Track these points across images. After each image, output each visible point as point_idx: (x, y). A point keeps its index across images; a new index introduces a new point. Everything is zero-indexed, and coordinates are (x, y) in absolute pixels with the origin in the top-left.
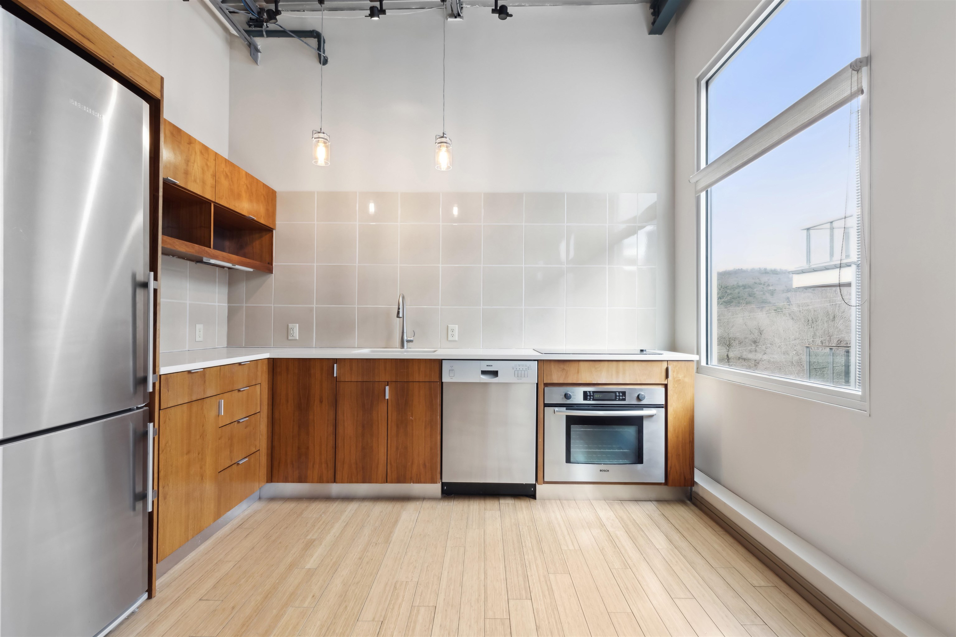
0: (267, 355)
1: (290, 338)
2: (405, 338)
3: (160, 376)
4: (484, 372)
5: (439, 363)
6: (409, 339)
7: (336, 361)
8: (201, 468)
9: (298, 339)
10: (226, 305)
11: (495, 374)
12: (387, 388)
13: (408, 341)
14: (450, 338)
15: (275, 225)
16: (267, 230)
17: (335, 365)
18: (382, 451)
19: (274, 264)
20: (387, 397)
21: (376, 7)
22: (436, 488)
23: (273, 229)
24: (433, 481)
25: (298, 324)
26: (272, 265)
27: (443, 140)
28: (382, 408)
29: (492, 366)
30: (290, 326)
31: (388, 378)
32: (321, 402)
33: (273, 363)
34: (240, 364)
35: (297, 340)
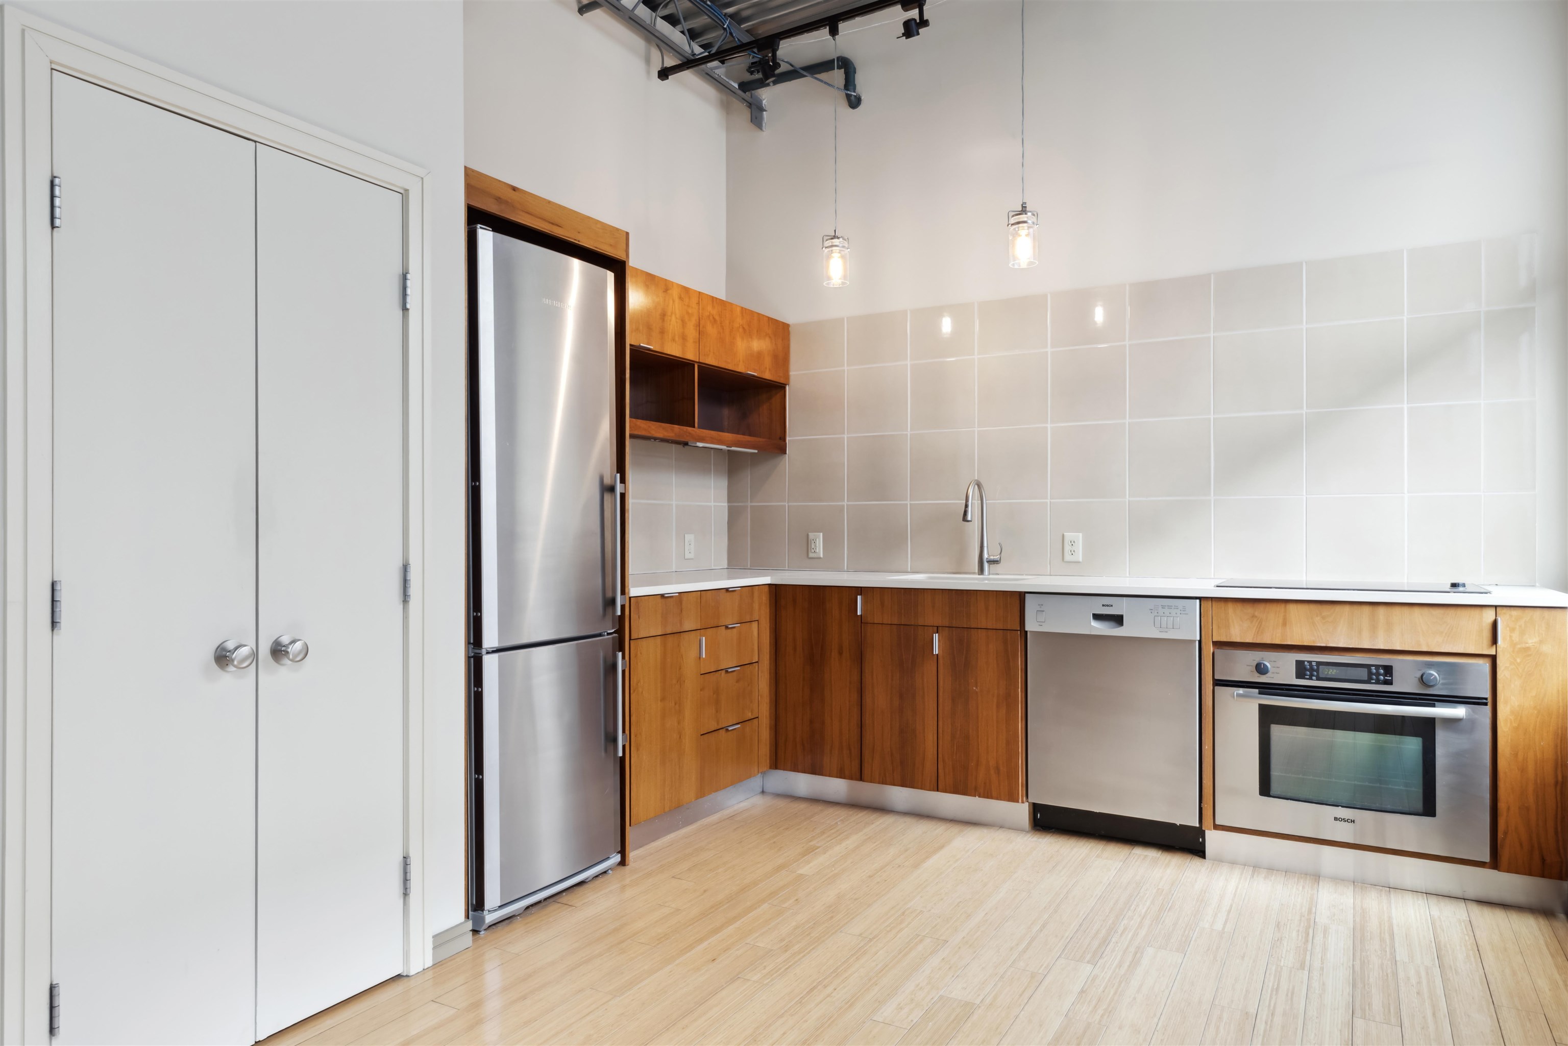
0: (767, 580)
1: (811, 555)
2: (986, 556)
3: (630, 598)
4: (1097, 617)
5: (1021, 597)
6: (992, 557)
7: (860, 590)
8: (679, 723)
9: (822, 556)
10: (726, 504)
11: (1118, 620)
12: (936, 637)
13: (991, 562)
14: (1068, 557)
15: (787, 377)
16: (776, 389)
17: (859, 597)
18: (931, 738)
19: (788, 439)
20: (936, 651)
21: (915, 20)
22: (1021, 812)
23: (786, 385)
24: (1012, 797)
25: (822, 533)
26: (785, 440)
27: (1023, 217)
28: (929, 669)
29: (1112, 606)
30: (811, 535)
31: (938, 621)
32: (840, 653)
33: (776, 591)
34: (727, 590)
35: (820, 558)
